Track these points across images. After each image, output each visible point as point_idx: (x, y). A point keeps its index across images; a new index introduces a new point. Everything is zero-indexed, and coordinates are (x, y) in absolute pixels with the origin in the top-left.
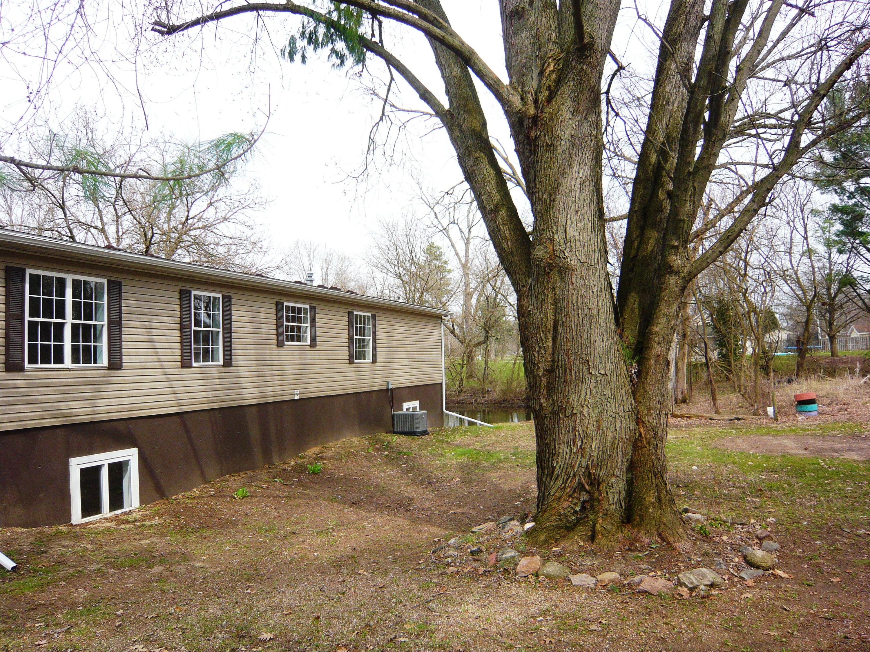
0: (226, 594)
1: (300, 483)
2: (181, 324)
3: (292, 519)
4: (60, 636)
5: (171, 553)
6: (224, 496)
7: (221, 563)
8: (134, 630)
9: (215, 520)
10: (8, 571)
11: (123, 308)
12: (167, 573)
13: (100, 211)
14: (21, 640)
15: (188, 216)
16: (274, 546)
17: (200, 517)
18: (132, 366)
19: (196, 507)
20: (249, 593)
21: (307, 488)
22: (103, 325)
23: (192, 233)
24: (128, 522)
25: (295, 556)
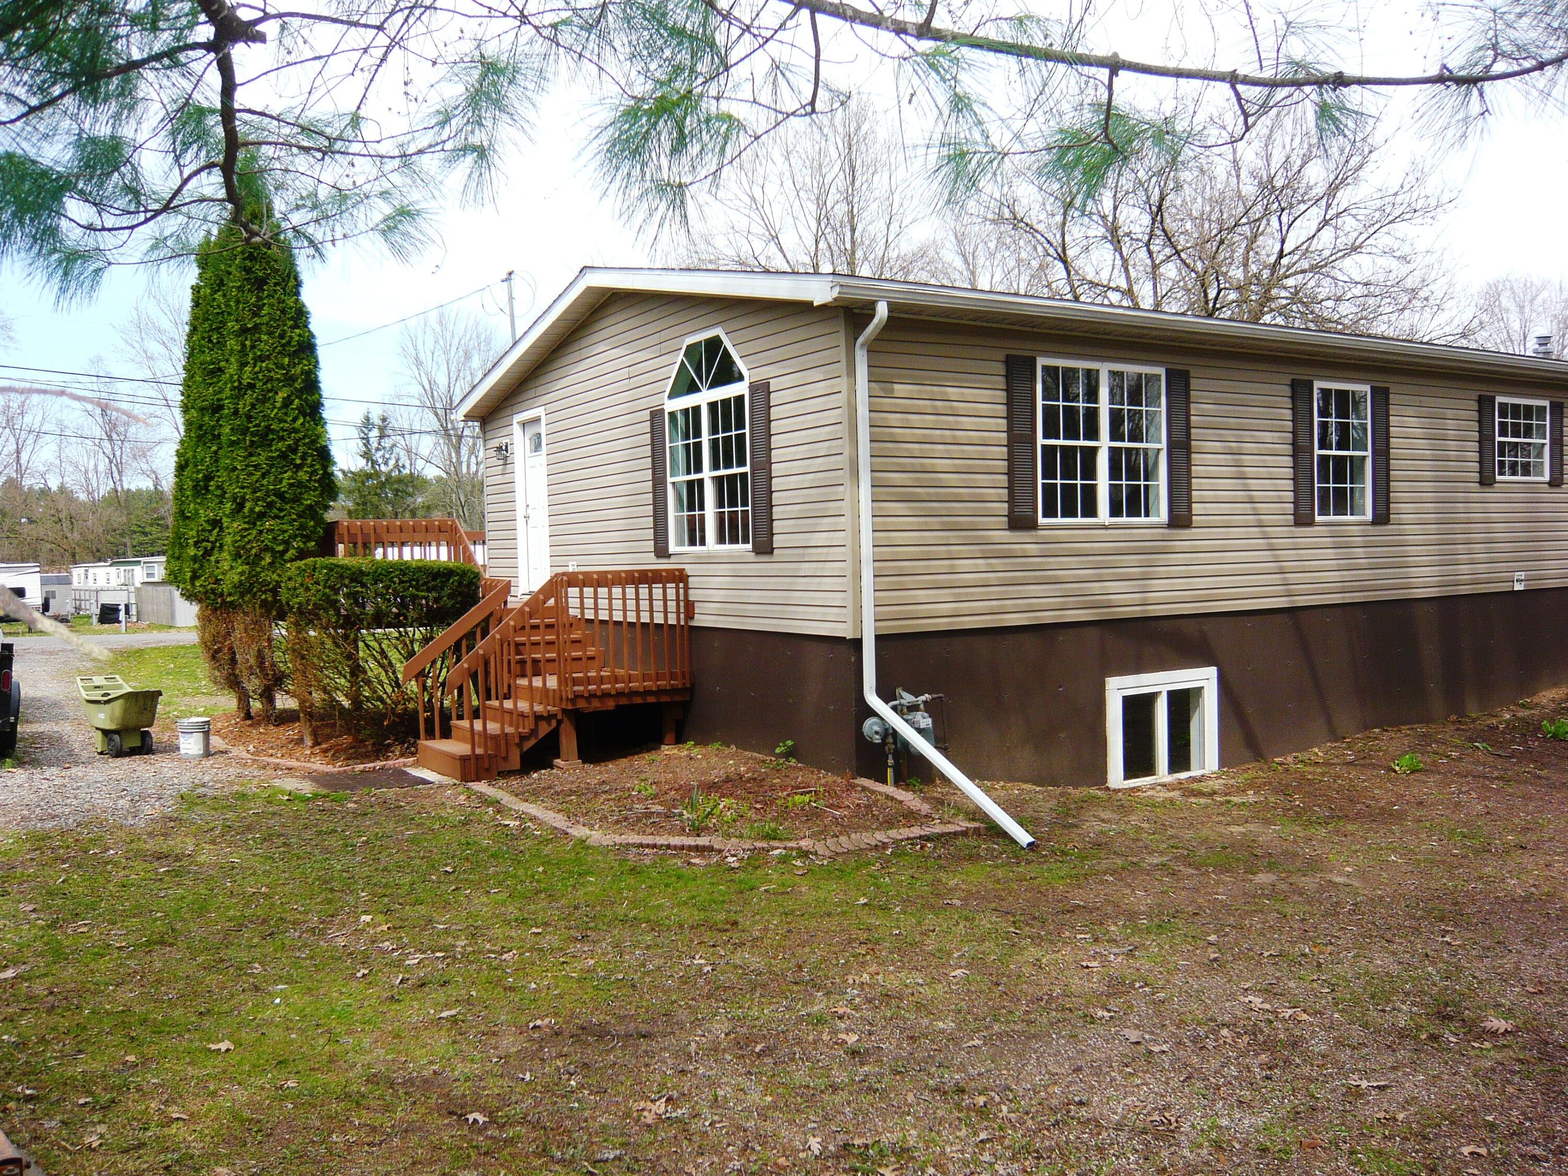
0: (1401, 937)
1: (1527, 756)
2: (1294, 444)
3: (1517, 821)
4: (1119, 960)
5: (1285, 853)
6: (1374, 766)
7: (1382, 883)
8: (1241, 971)
9: (1359, 806)
10: (1022, 848)
11: (1192, 418)
12: (1284, 887)
13: (1125, 262)
14: (1059, 955)
15: (1282, 250)
16: (1487, 866)
17: (1330, 799)
18: (1209, 521)
19: (1321, 781)
20: (1449, 944)
21: (1543, 766)
22: (1159, 450)
23: (1290, 282)
24: (1200, 794)
25: (1533, 889)
